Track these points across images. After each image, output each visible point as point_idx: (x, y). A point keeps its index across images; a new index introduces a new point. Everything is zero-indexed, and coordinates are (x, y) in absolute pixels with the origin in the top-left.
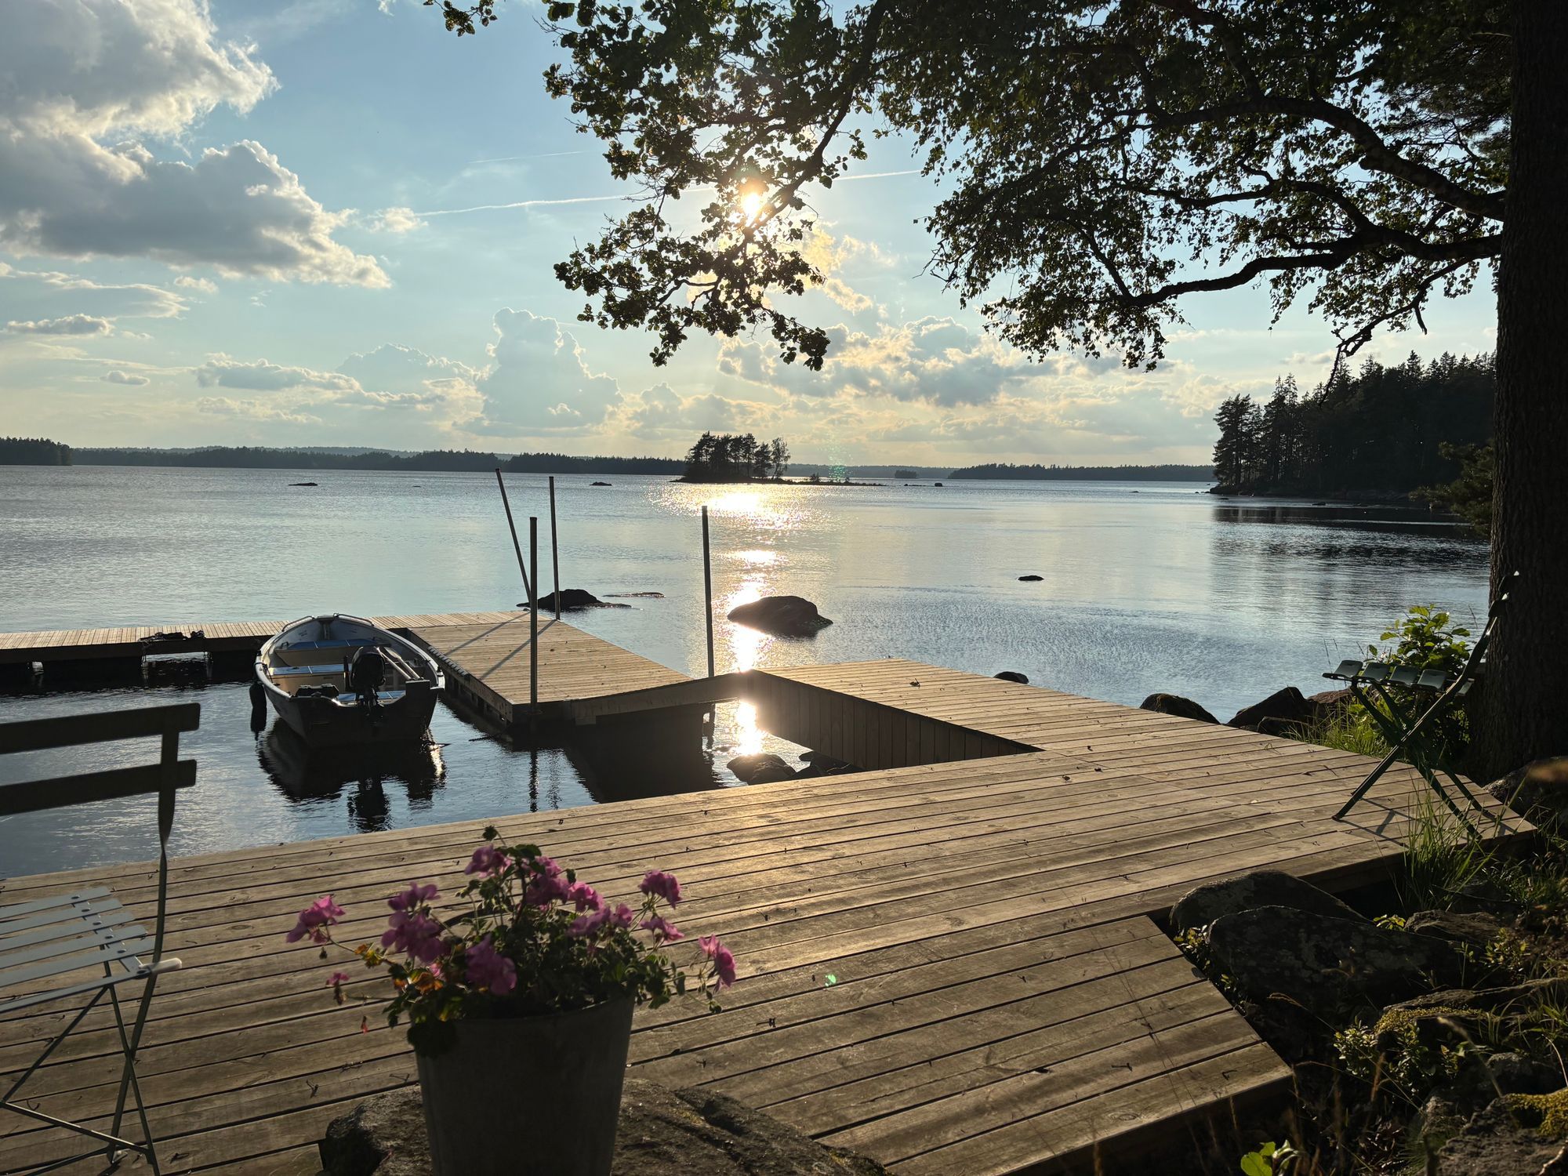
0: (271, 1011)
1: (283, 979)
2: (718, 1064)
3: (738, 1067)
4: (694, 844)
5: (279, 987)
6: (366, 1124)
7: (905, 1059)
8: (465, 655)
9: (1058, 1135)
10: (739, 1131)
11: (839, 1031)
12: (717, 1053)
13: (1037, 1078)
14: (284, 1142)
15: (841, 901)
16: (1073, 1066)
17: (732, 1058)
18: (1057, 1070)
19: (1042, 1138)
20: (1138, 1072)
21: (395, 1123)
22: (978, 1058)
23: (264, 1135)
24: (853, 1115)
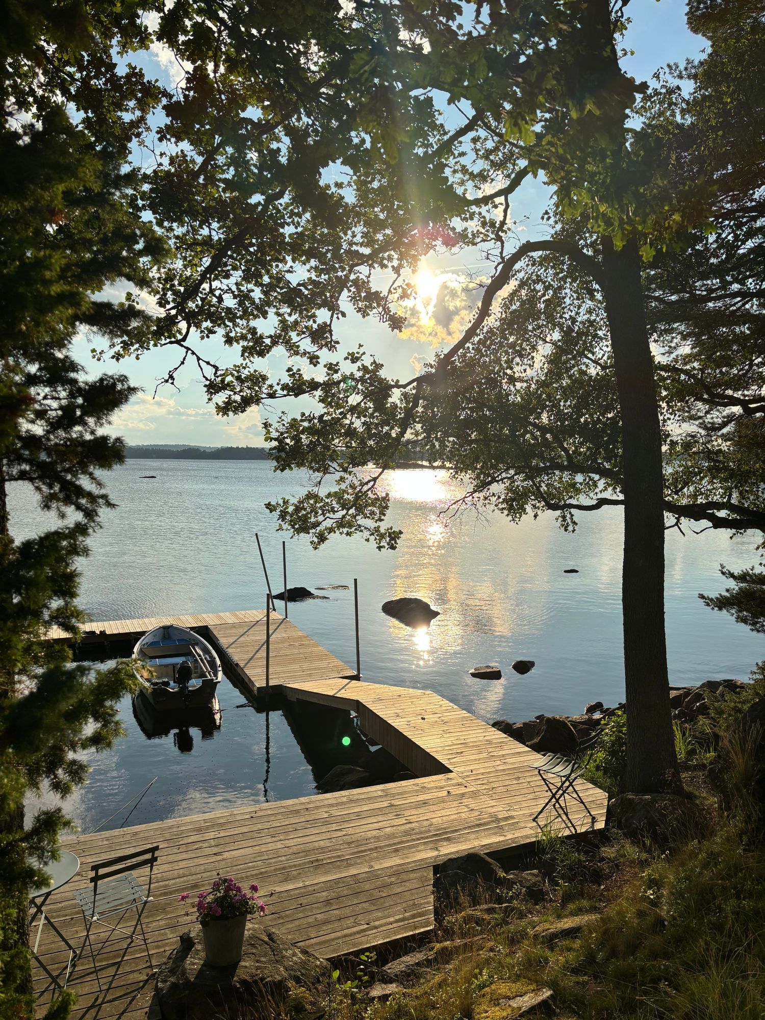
0: (165, 894)
1: (167, 883)
2: (283, 918)
3: (288, 919)
4: (298, 827)
5: (166, 886)
6: (191, 935)
7: (333, 919)
8: (237, 648)
9: (361, 944)
10: (274, 942)
11: (319, 908)
12: (283, 914)
13: (366, 926)
14: (171, 936)
15: (339, 856)
16: (377, 923)
17: (287, 916)
18: (372, 924)
19: (354, 945)
20: (395, 925)
21: (198, 935)
22: (352, 920)
23: (166, 934)
24: (312, 935)
